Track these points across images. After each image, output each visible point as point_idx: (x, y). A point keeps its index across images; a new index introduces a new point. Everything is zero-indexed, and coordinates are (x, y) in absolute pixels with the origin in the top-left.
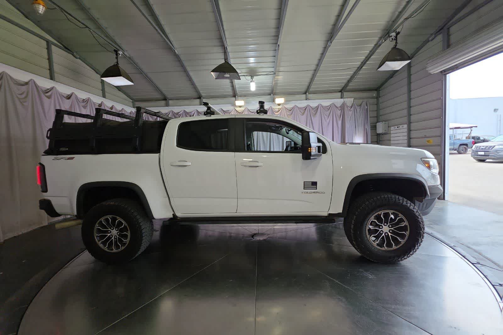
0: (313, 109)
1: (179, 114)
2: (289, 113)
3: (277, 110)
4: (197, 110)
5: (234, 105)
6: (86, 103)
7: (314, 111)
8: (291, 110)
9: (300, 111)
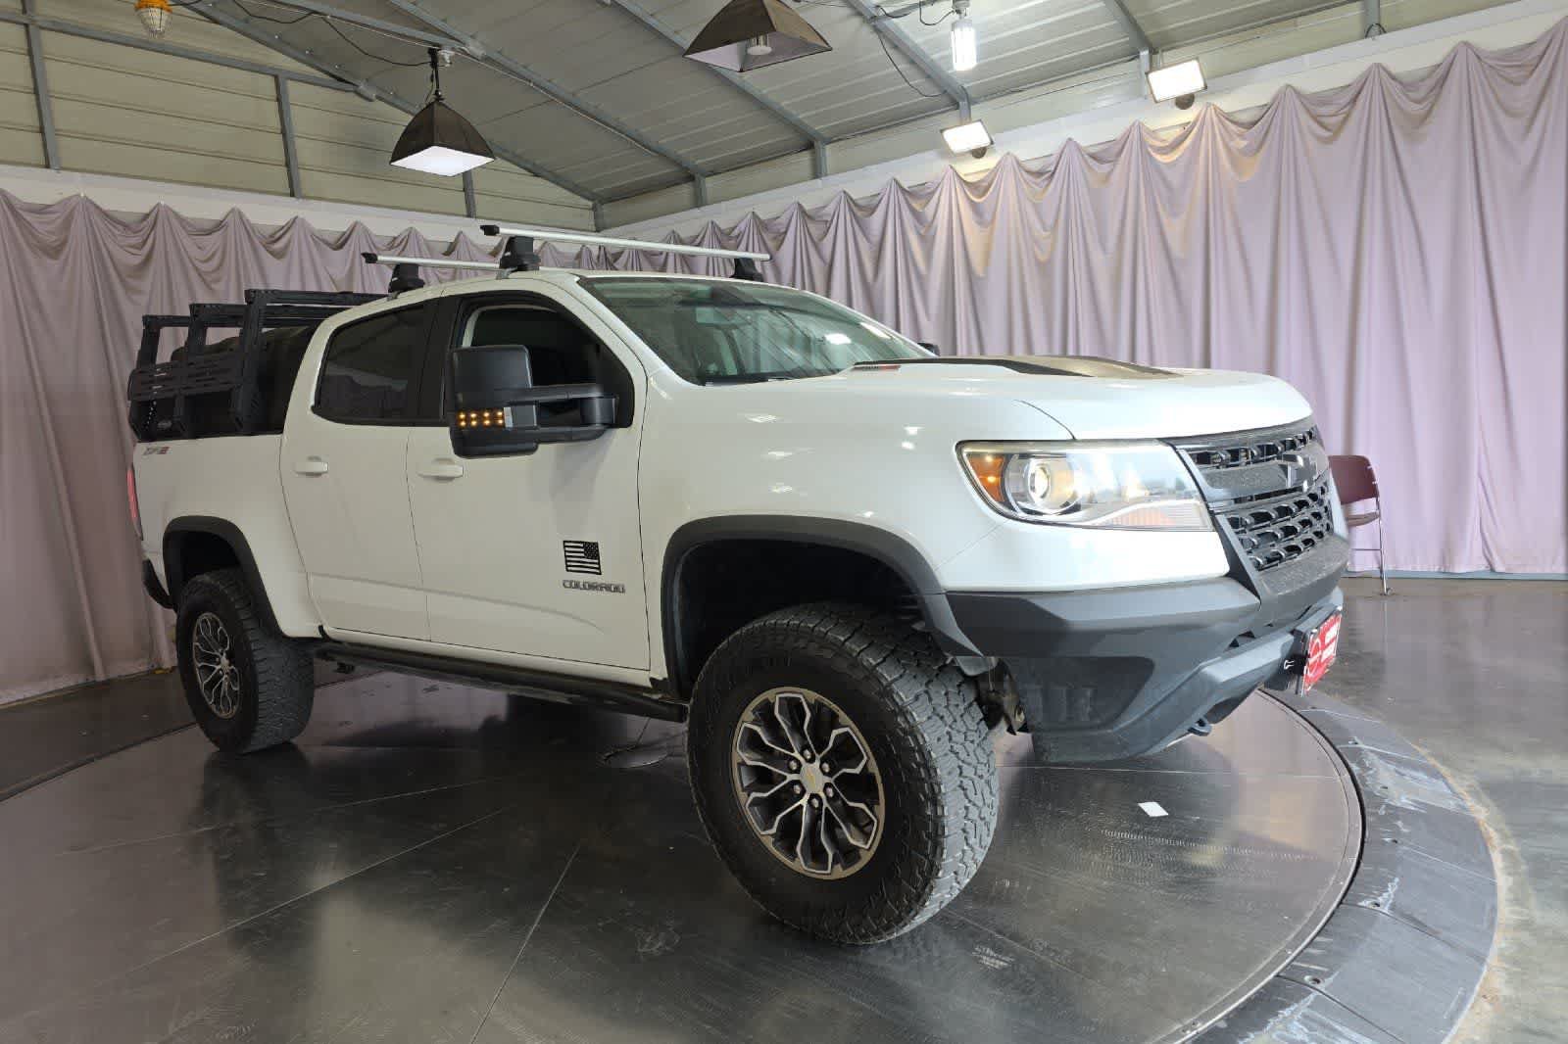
0: (1406, 85)
1: (736, 232)
2: (1243, 143)
3: (1171, 136)
4: (800, 206)
5: (946, 153)
6: (401, 247)
7: (1418, 102)
8: (1259, 124)
9: (1316, 118)
